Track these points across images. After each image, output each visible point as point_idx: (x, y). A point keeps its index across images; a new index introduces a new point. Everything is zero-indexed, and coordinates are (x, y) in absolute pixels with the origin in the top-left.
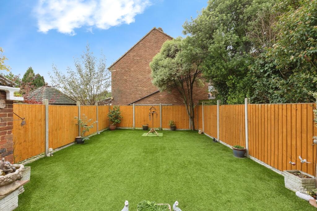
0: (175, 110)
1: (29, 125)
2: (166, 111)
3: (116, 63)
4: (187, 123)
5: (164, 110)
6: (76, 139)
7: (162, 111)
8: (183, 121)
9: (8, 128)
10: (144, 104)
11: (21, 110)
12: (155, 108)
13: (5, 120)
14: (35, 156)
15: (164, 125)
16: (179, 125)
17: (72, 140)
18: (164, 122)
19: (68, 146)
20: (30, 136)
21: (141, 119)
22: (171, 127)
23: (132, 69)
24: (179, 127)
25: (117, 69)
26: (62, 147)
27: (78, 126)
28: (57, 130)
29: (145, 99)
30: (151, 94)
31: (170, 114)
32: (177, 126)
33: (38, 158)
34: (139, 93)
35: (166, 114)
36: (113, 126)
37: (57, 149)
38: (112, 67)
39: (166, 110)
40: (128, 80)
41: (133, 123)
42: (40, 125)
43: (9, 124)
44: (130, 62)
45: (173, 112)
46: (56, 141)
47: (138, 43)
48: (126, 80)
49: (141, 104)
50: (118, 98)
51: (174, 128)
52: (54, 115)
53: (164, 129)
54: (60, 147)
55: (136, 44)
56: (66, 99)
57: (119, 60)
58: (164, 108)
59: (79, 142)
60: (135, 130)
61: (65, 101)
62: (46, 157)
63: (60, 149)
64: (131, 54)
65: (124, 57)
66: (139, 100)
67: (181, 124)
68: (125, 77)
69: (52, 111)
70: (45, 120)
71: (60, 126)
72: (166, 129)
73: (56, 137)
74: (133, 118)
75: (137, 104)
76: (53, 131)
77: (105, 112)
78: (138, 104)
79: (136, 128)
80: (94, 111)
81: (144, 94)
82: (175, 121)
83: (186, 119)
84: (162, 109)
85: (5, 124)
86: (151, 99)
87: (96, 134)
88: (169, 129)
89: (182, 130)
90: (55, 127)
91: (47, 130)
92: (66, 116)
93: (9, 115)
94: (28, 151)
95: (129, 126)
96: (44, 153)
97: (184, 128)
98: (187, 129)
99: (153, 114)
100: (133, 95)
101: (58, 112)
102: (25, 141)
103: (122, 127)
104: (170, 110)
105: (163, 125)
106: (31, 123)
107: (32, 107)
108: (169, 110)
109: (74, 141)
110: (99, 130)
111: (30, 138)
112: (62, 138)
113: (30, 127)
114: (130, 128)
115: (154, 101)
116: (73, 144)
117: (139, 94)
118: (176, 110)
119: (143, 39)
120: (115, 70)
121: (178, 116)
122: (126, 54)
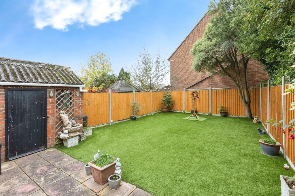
0: (226, 94)
1: (100, 105)
2: (216, 96)
3: (174, 53)
4: (243, 109)
5: (214, 95)
6: (131, 116)
7: (212, 95)
8: (237, 106)
9: (81, 106)
10: (199, 88)
11: (96, 97)
12: (199, 92)
13: (80, 102)
14: (103, 124)
15: (214, 110)
16: (232, 111)
17: (129, 117)
18: (214, 107)
19: (125, 120)
20: (100, 111)
21: (191, 104)
22: (220, 113)
23: (187, 57)
24: (232, 113)
25: (175, 59)
26: (121, 120)
27: (133, 107)
28: (117, 109)
29: (199, 84)
30: (205, 78)
31: (221, 98)
32: (229, 112)
33: (105, 125)
34: (194, 78)
35: (216, 99)
36: (165, 109)
37: (117, 122)
38: (170, 58)
39: (216, 94)
40: (183, 67)
41: (183, 107)
42: (106, 105)
43: (81, 104)
44: (185, 50)
45: (225, 97)
46: (116, 116)
47: (193, 30)
48: (182, 68)
49: (195, 89)
50: (176, 85)
51: (225, 114)
52: (115, 99)
53: (213, 114)
54: (119, 121)
55: (191, 31)
56: (131, 88)
57: (176, 51)
58: (214, 92)
59: (133, 119)
60: (185, 113)
61: (130, 89)
62: (109, 125)
63: (119, 122)
64: (186, 42)
65: (180, 47)
66: (193, 85)
67: (234, 110)
68: (181, 65)
69: (114, 97)
70: (109, 102)
71: (119, 107)
72: (216, 115)
73: (116, 114)
74: (183, 103)
75: (190, 90)
76: (114, 109)
77: (160, 98)
78: (192, 89)
79: (186, 112)
80: (149, 97)
81: (198, 79)
82: (226, 107)
83: (241, 104)
84: (212, 93)
85: (80, 104)
86: (206, 83)
87: (150, 114)
88: (219, 115)
89: (236, 116)
90: (116, 107)
91: (110, 109)
92: (124, 100)
93: (81, 99)
94: (99, 120)
95: (180, 110)
96: (108, 123)
97: (239, 114)
98: (243, 117)
99: (195, 98)
100: (187, 81)
101: (118, 98)
102: (97, 114)
103: (175, 110)
104: (221, 94)
105: (212, 110)
106: (101, 104)
107: (101, 95)
108: (219, 94)
109: (130, 117)
110: (153, 111)
111: (100, 113)
112: (120, 115)
113: (100, 106)
114: (181, 112)
115: (208, 85)
116: (129, 119)
117: (193, 80)
118: (228, 94)
119: (197, 25)
120: (173, 60)
121: (230, 100)
122: (182, 43)
